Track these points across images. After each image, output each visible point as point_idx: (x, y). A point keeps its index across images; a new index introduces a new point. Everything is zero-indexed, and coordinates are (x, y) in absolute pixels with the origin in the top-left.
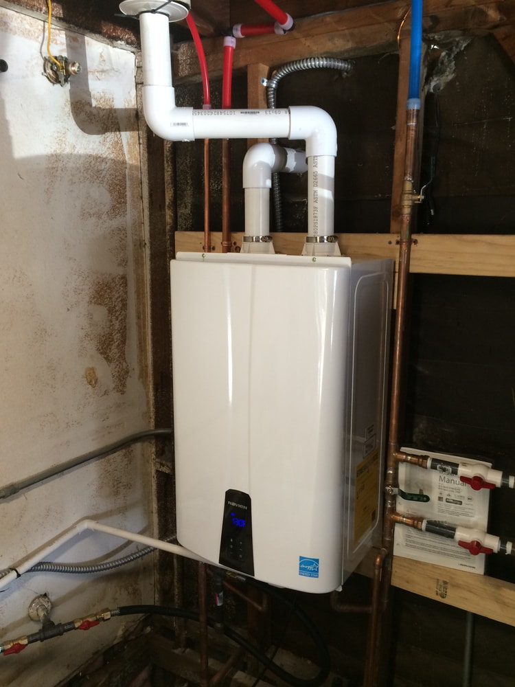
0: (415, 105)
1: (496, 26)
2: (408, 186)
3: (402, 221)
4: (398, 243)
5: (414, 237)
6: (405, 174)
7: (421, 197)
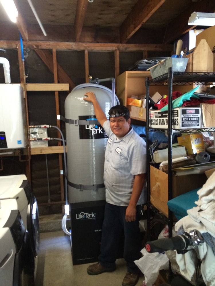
0: (23, 60)
1: (35, 49)
2: (24, 74)
3: (24, 81)
4: (23, 85)
5: (27, 84)
6: (23, 72)
7: (27, 76)
